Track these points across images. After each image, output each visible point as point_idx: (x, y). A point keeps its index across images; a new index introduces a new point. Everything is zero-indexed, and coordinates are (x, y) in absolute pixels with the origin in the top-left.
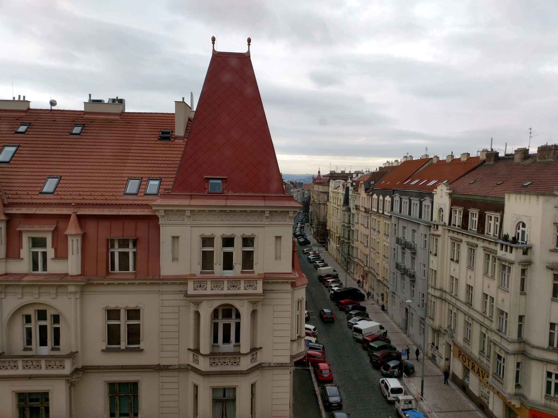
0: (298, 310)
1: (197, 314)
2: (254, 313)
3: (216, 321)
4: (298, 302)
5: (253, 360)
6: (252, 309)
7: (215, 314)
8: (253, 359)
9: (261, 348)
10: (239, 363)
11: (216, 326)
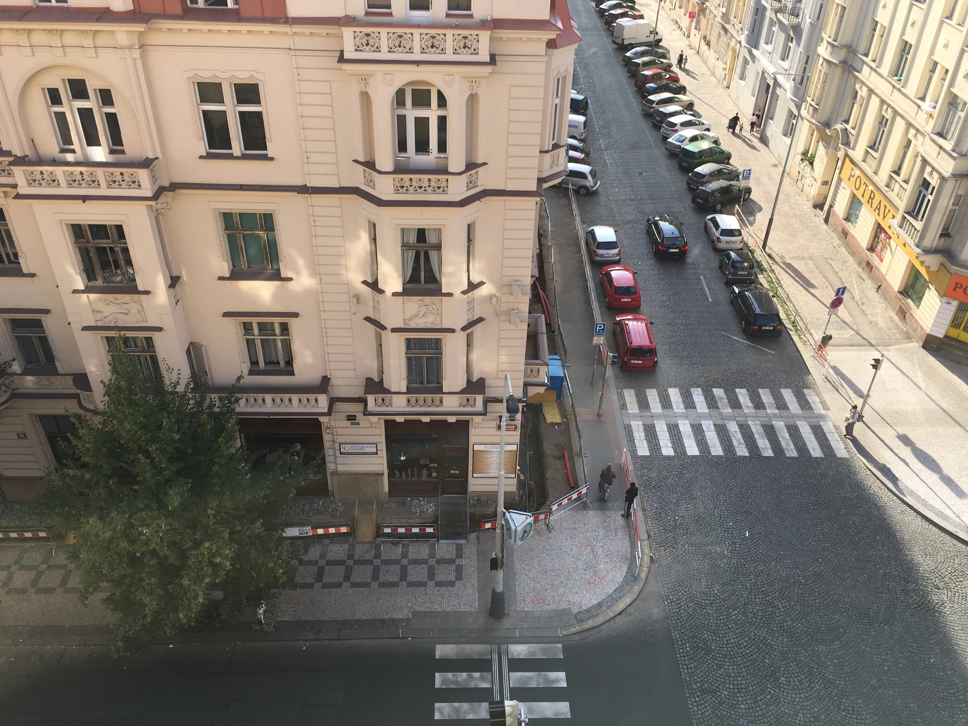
0: (557, 95)
1: (365, 97)
2: (472, 99)
3: (402, 112)
4: (559, 79)
5: (471, 184)
6: (469, 93)
7: (400, 97)
8: (471, 182)
9: (485, 164)
10: (446, 189)
11: (402, 120)
